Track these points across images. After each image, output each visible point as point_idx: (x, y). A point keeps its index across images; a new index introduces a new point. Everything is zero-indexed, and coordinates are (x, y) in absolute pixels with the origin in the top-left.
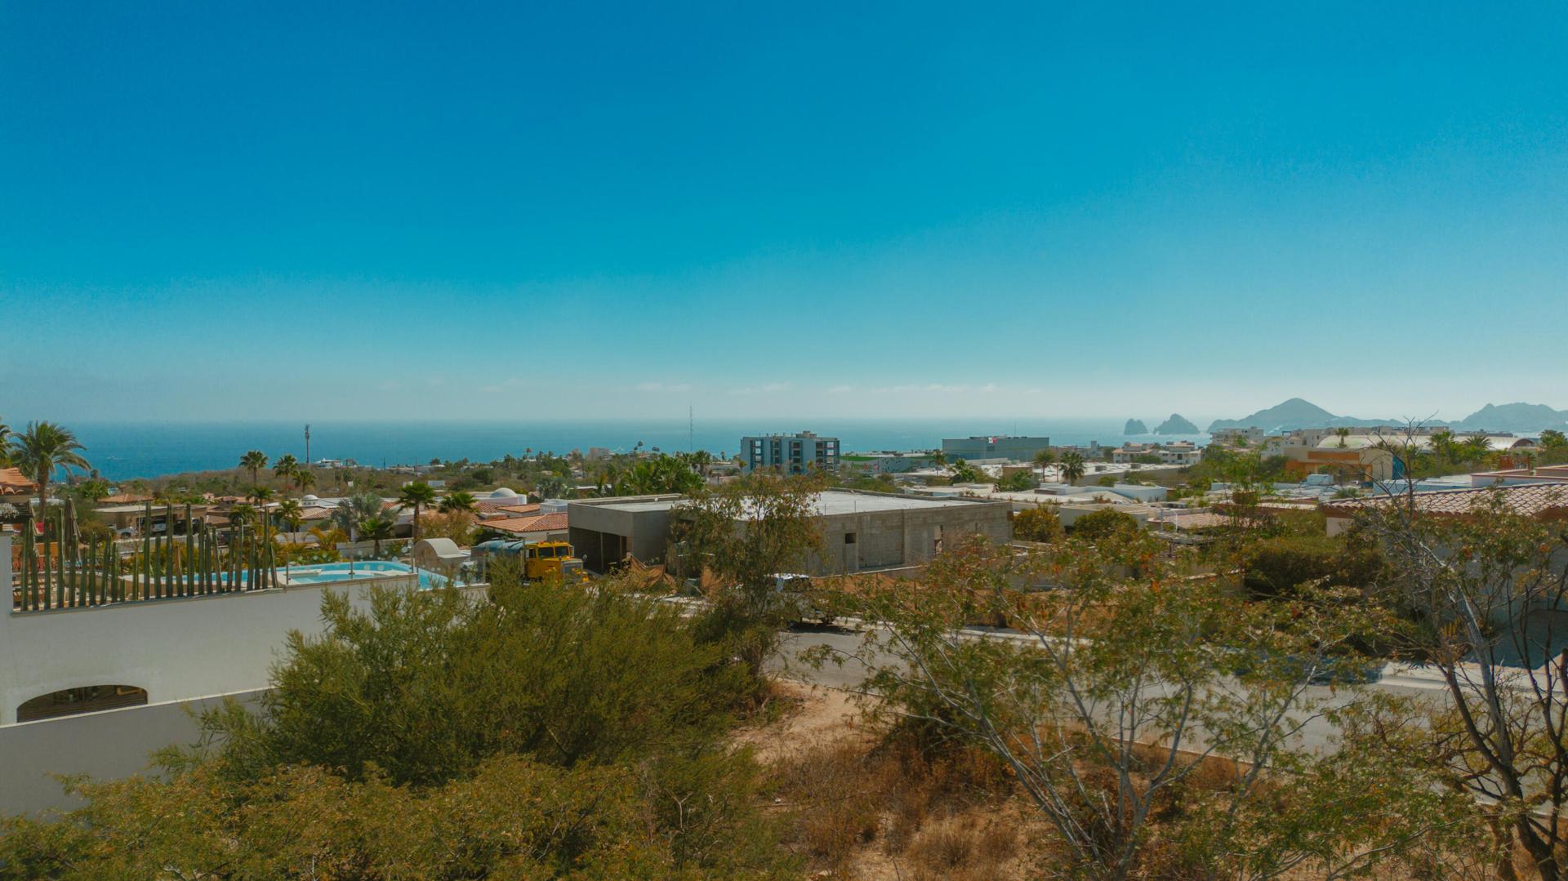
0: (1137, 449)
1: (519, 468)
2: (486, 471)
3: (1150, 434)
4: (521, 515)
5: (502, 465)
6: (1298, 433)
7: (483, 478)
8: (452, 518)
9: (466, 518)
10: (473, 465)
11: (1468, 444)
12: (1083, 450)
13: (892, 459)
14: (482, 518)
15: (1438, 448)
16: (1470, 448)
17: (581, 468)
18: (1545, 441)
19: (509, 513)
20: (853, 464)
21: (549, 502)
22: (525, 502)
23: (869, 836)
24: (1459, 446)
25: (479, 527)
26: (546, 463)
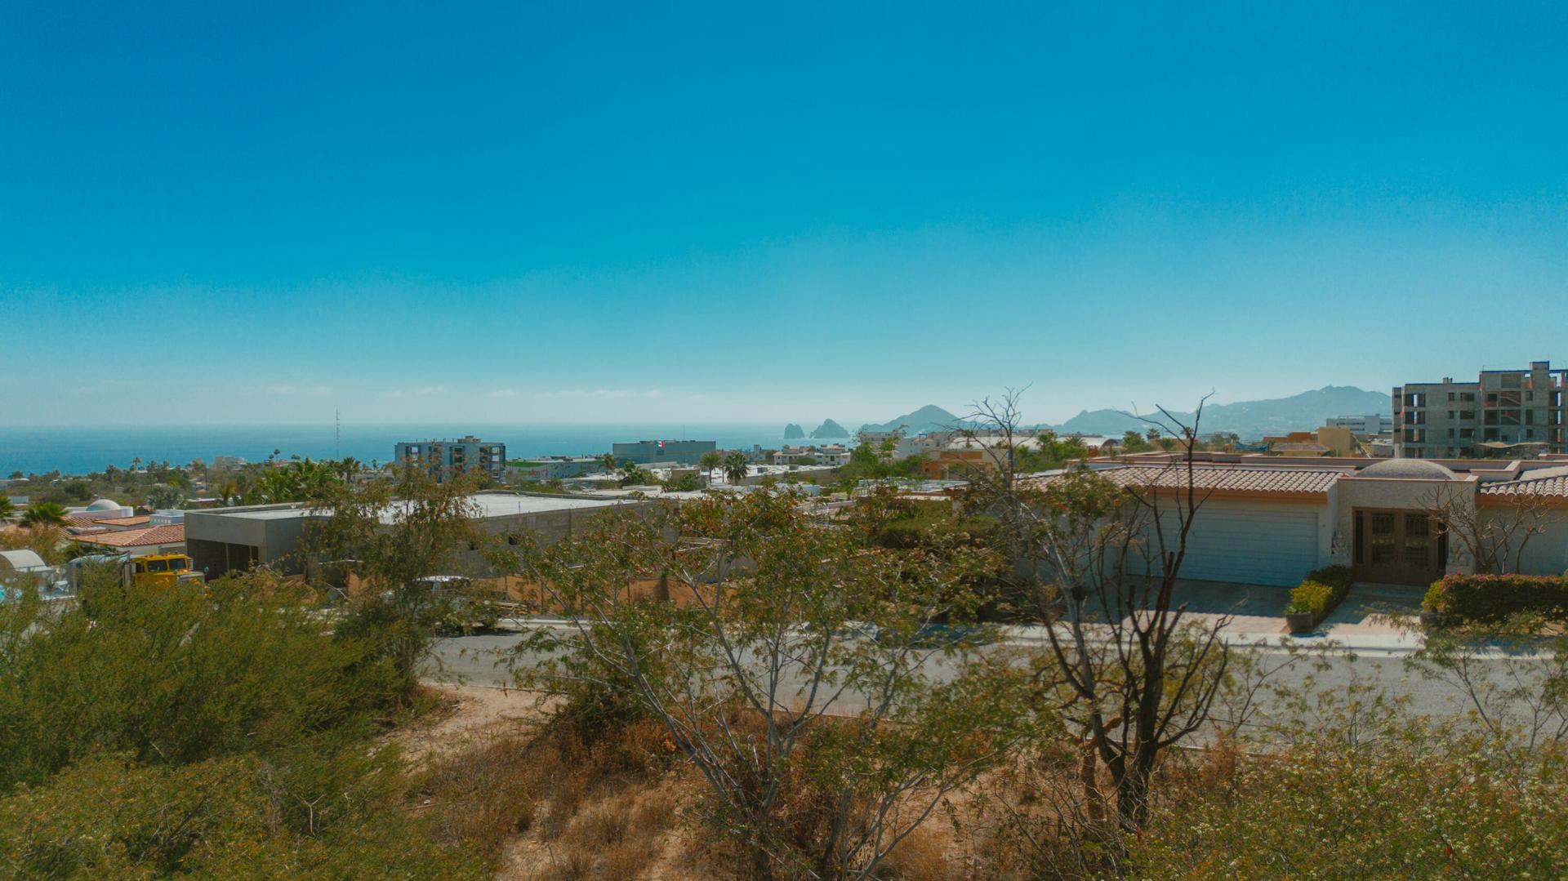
0: (796, 451)
1: (125, 481)
2: (82, 485)
3: (807, 438)
4: (125, 528)
5: (103, 477)
6: (932, 435)
7: (80, 493)
8: (36, 534)
9: (54, 533)
10: (65, 477)
11: (1067, 443)
12: (747, 453)
13: (561, 464)
14: (75, 533)
15: (1043, 448)
16: (1069, 448)
17: (205, 479)
18: (1127, 440)
19: (111, 527)
20: (519, 470)
21: (162, 513)
22: (131, 514)
23: (524, 826)
24: (1061, 445)
25: (72, 543)
26: (160, 474)
